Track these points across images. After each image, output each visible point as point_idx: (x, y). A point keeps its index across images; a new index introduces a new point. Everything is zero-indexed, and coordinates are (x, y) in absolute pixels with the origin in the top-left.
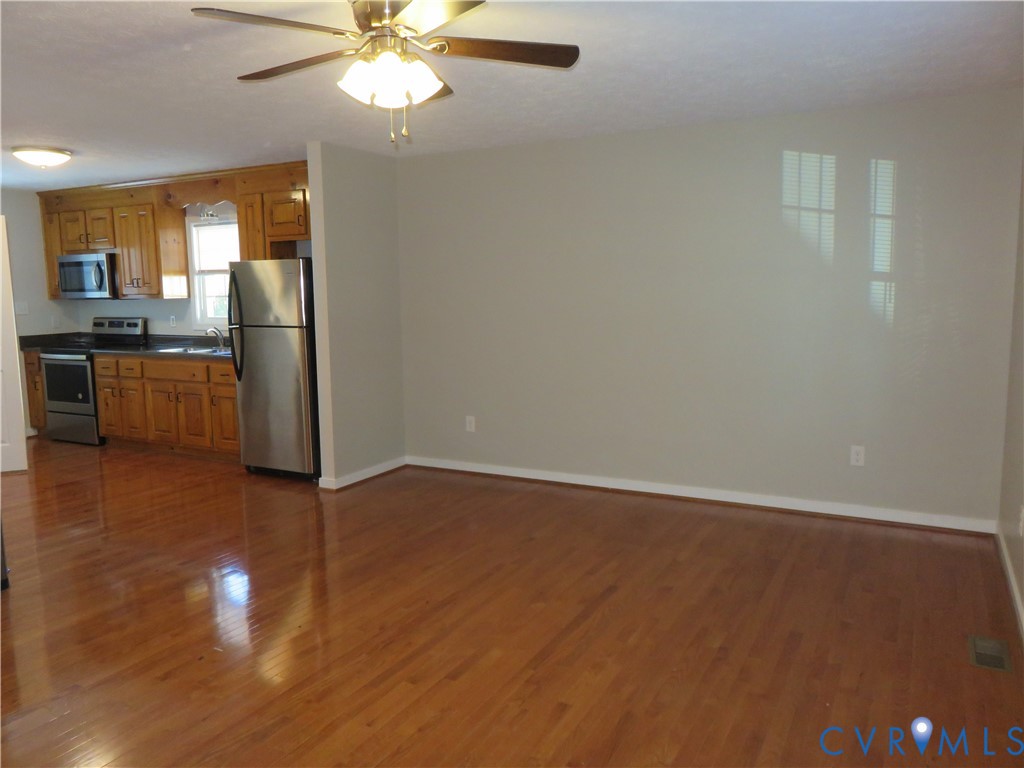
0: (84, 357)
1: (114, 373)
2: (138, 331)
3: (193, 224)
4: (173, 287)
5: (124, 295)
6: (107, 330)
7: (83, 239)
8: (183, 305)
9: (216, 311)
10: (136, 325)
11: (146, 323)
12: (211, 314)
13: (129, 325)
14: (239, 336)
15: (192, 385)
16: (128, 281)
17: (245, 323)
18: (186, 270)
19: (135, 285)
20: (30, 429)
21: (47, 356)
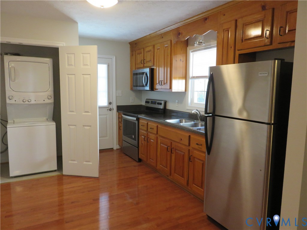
0: (135, 119)
1: (146, 129)
2: (162, 107)
3: (191, 51)
4: (178, 85)
5: (156, 89)
6: (150, 105)
7: (142, 62)
8: (182, 95)
9: (199, 99)
10: (161, 104)
11: (165, 103)
12: (196, 101)
13: (158, 104)
14: (211, 122)
15: (179, 145)
16: (158, 82)
17: (216, 114)
18: (186, 77)
19: (160, 84)
20: (118, 146)
21: (124, 116)
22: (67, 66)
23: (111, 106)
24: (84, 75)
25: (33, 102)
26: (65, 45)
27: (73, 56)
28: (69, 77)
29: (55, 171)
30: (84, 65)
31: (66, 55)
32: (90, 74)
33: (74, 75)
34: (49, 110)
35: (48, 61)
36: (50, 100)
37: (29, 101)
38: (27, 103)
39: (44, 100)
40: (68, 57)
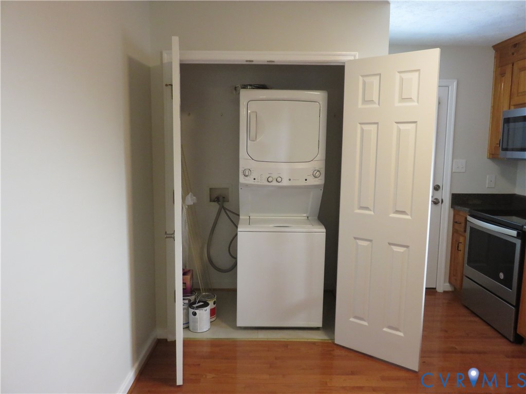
0: (513, 233)
20: (448, 284)
21: (470, 219)
22: (360, 106)
23: (438, 195)
24: (399, 125)
25: (285, 183)
26: (357, 58)
27: (376, 80)
28: (362, 130)
29: (317, 329)
30: (403, 99)
31: (361, 78)
32: (415, 122)
33: (376, 126)
34: (314, 200)
35: (318, 97)
36: (317, 179)
37: (279, 179)
38: (274, 183)
39: (306, 180)
40: (364, 83)
